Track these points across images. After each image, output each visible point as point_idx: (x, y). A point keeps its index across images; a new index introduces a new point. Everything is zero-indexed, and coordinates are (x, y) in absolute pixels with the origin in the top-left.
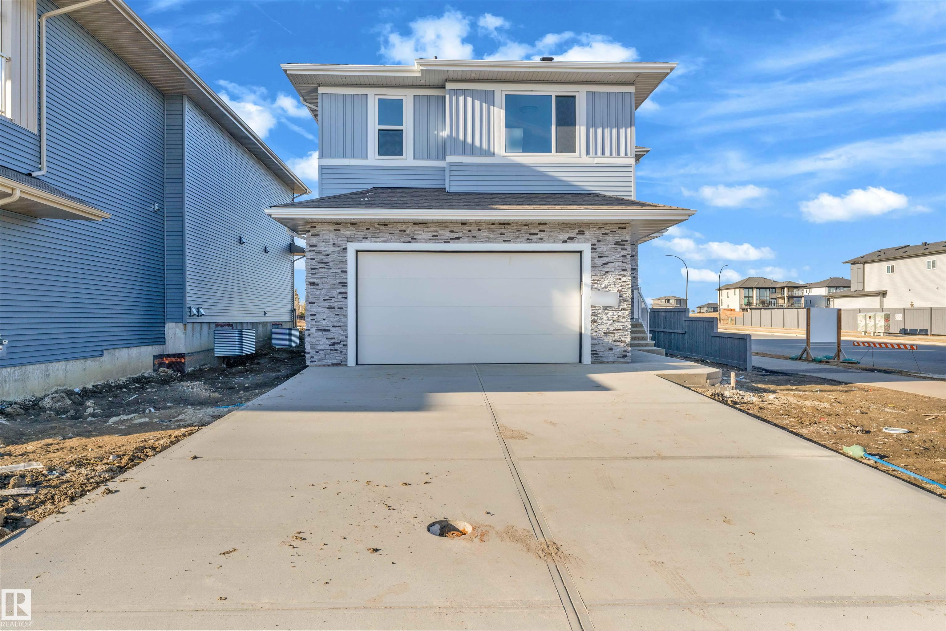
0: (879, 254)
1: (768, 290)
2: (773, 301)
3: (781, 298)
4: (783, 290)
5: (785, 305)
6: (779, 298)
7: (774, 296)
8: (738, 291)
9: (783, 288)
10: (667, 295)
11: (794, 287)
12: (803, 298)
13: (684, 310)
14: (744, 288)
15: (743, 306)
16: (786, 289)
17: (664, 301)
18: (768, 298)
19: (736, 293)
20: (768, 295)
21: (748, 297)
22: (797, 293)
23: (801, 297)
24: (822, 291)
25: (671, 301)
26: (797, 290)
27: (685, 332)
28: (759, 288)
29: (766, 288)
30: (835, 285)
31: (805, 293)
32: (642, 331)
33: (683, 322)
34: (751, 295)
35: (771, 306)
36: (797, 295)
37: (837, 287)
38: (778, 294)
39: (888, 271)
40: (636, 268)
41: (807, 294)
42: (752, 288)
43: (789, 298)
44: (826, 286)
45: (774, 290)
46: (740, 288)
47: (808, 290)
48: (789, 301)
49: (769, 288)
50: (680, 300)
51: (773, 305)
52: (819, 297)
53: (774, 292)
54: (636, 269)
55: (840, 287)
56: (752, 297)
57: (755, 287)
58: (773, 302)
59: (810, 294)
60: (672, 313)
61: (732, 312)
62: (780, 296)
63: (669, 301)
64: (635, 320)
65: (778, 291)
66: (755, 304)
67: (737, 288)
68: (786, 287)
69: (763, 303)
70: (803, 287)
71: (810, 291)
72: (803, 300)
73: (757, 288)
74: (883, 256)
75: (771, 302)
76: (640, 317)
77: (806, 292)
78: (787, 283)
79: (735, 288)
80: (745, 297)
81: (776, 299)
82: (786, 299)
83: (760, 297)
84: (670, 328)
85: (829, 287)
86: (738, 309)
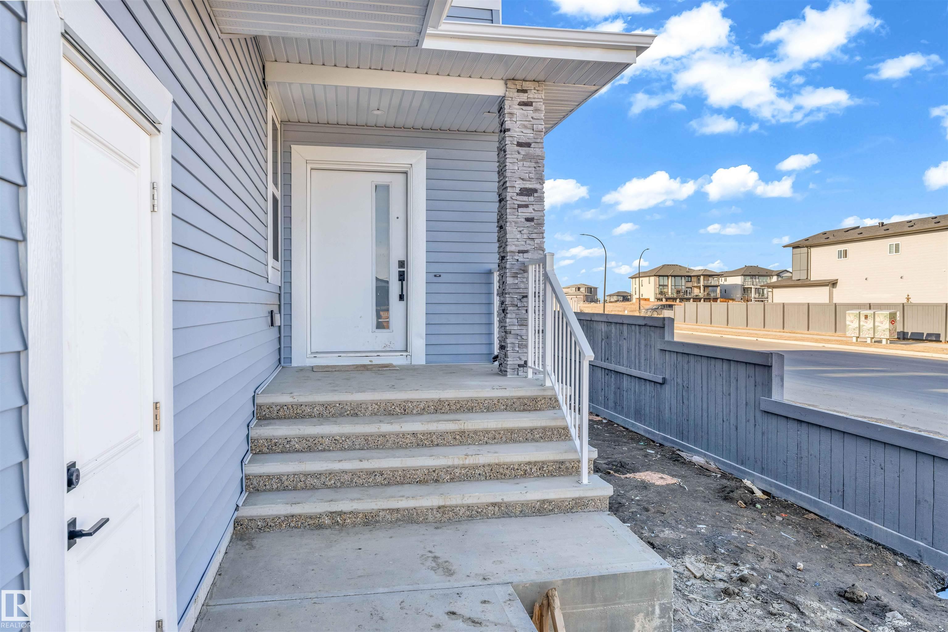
0: (826, 236)
1: (683, 278)
2: (689, 290)
3: (696, 287)
4: (699, 279)
5: (701, 295)
6: (694, 287)
7: (690, 285)
8: (652, 279)
9: (698, 277)
10: (578, 283)
11: (710, 276)
12: (719, 287)
13: (660, 324)
14: (659, 276)
15: (658, 295)
16: (702, 278)
17: (574, 289)
18: (683, 287)
19: (651, 282)
20: (683, 284)
21: (663, 286)
22: (713, 281)
23: (717, 286)
24: (738, 280)
25: (581, 289)
26: (712, 278)
27: (664, 379)
28: (675, 276)
29: (681, 276)
30: (751, 274)
31: (721, 283)
32: (557, 428)
33: (657, 353)
34: (666, 283)
35: (687, 295)
36: (712, 284)
37: (753, 276)
38: (694, 282)
39: (840, 256)
40: (537, 186)
41: (722, 283)
42: (667, 276)
43: (705, 287)
44: (742, 275)
45: (690, 278)
46: (655, 275)
47: (723, 279)
48: (704, 291)
49: (684, 276)
50: (591, 288)
51: (688, 294)
52: (735, 286)
53: (690, 280)
54: (536, 191)
55: (755, 275)
56: (667, 286)
57: (670, 275)
58: (688, 292)
59: (725, 283)
60: (625, 327)
61: (647, 302)
62: (696, 285)
63: (579, 289)
64: (530, 371)
65: (694, 279)
66: (670, 294)
67: (652, 276)
68: (703, 275)
69: (678, 292)
70: (719, 275)
71: (726, 280)
72: (718, 289)
73: (672, 276)
74: (832, 239)
75: (687, 291)
76: (549, 368)
77: (722, 281)
78: (703, 271)
79: (649, 276)
80: (660, 285)
81: (691, 288)
82: (702, 288)
83: (675, 286)
84: (619, 363)
85: (744, 275)
86: (652, 299)
